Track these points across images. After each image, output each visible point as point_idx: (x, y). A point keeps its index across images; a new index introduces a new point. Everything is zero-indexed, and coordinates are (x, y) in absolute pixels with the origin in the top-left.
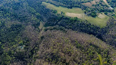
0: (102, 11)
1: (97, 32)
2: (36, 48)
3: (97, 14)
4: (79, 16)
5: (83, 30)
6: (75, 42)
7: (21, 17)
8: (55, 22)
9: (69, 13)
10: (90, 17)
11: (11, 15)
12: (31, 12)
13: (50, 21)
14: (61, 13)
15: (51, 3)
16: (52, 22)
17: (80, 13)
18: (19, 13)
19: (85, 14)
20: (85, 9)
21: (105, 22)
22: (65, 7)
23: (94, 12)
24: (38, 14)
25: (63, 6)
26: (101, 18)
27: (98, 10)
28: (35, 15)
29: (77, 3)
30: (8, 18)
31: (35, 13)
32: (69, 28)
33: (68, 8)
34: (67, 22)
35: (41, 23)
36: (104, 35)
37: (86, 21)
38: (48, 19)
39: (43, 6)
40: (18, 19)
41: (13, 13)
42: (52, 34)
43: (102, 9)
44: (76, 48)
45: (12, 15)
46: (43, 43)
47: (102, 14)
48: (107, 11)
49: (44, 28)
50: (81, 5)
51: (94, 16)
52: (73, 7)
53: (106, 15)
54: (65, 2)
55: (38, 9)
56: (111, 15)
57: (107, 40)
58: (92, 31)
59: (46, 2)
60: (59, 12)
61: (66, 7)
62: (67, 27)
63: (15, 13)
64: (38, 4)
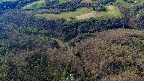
0: (106, 3)
1: (121, 23)
2: (86, 69)
3: (105, 7)
4: (92, 15)
5: (108, 27)
6: (115, 41)
7: (26, 45)
8: (75, 32)
9: (78, 16)
10: (102, 12)
11: (8, 48)
12: (32, 32)
13: (67, 33)
14: (72, 19)
15: (48, 13)
16: (70, 33)
17: (89, 12)
18: (16, 41)
19: (95, 11)
20: (90, 7)
21: (118, 11)
22: (67, 11)
23: (101, 6)
24: (43, 31)
25: (64, 11)
26: (111, 9)
27: (102, 3)
28: (41, 33)
29: (76, 3)
30: (9, 54)
31: (37, 31)
32: (94, 31)
33: (72, 11)
34: (87, 26)
35: (56, 40)
36: (129, 24)
37: (103, 17)
38: (63, 32)
39: (41, 20)
40: (24, 48)
41: (9, 44)
42: (86, 45)
43: (105, 2)
44: (122, 46)
45: (10, 47)
46: (88, 60)
47: (109, 6)
48: (110, 2)
49: (67, 44)
50: (82, 4)
51: (105, 10)
52: (76, 9)
53: (112, 5)
54: (63, 7)
55: (37, 25)
56: (117, 4)
57: (135, 27)
58: (116, 24)
59: (39, 14)
60: (68, 19)
61: (69, 12)
62: (91, 30)
63: (10, 43)
64: (31, 19)
